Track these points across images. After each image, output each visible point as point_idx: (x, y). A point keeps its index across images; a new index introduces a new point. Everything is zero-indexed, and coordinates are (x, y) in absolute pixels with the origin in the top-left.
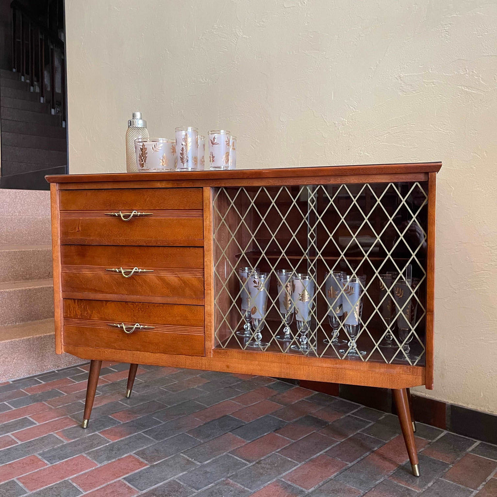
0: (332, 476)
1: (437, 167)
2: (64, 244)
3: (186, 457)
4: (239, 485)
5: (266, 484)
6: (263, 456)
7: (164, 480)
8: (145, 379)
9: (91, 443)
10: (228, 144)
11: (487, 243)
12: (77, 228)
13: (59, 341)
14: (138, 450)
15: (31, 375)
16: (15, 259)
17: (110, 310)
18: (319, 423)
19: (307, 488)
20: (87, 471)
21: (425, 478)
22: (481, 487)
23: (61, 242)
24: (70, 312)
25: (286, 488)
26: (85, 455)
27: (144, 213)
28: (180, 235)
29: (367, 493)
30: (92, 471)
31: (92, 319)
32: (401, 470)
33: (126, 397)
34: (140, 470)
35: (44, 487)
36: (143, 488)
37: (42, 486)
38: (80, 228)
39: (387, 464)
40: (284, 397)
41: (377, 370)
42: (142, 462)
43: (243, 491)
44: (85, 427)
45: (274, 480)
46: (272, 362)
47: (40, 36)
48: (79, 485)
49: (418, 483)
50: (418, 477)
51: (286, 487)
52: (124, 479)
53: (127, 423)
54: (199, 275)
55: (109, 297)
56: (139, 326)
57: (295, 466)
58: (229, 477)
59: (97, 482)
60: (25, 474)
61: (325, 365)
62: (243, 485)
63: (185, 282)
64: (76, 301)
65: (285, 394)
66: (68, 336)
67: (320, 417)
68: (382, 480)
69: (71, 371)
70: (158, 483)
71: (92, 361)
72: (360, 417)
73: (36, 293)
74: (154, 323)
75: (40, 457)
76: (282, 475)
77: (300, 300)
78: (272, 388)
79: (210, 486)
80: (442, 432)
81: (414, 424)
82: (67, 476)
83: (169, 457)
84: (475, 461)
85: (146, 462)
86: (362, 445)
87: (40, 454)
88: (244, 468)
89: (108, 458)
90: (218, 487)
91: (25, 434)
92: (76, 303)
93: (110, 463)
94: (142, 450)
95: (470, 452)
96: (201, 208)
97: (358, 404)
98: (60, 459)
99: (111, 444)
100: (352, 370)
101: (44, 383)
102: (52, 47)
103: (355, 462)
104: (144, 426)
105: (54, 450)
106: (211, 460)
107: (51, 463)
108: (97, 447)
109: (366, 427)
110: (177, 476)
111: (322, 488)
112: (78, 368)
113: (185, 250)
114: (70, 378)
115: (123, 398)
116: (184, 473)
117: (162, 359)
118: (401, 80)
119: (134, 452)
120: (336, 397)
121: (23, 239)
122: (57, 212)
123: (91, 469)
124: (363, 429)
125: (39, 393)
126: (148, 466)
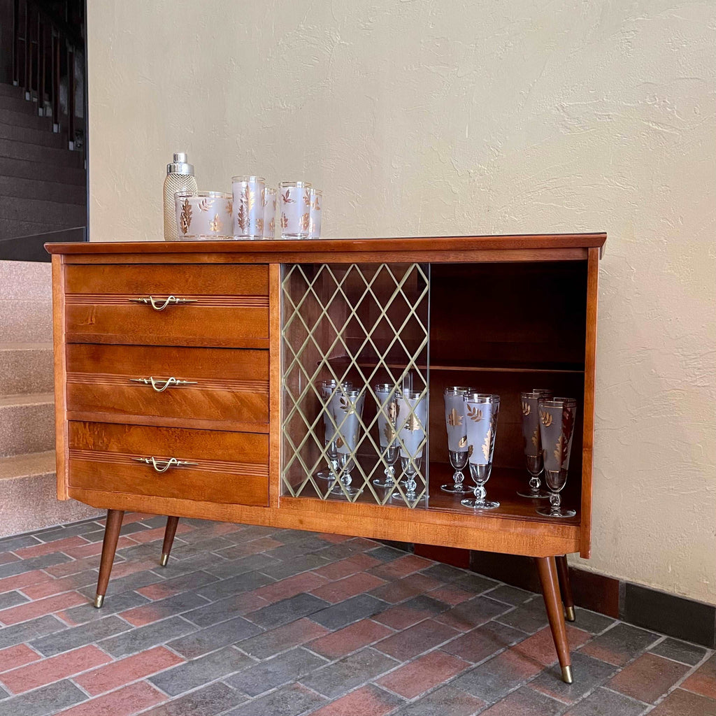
0: (447, 681)
1: (599, 240)
2: (71, 342)
3: (240, 650)
4: (312, 690)
5: (352, 690)
6: (351, 651)
7: (206, 682)
8: (191, 540)
9: (105, 629)
10: (308, 202)
11: (680, 350)
12: (90, 320)
13: (62, 482)
14: (172, 639)
15: (26, 532)
16: (7, 362)
17: (135, 438)
18: (438, 606)
19: (409, 697)
20: (96, 667)
21: (580, 686)
22: (659, 701)
23: (67, 339)
24: (78, 440)
25: (379, 696)
26: (96, 646)
27: (184, 300)
28: (235, 331)
29: (494, 704)
30: (104, 668)
31: (109, 450)
32: (547, 675)
33: (162, 565)
34: (172, 667)
35: (35, 689)
36: (175, 692)
37: (31, 687)
38: (94, 319)
39: (528, 665)
40: (389, 568)
41: (512, 530)
42: (176, 657)
43: (318, 700)
44: (99, 606)
45: (364, 684)
46: (363, 516)
47: (54, 34)
48: (84, 687)
49: (569, 693)
50: (570, 684)
51: (380, 694)
52: (149, 679)
53: (160, 601)
54: (262, 390)
55: (134, 419)
56: (176, 462)
57: (395, 666)
58: (299, 680)
59: (109, 683)
60: (9, 671)
61: (438, 522)
62: (318, 690)
63: (242, 400)
64: (87, 424)
65: (391, 565)
66: (75, 474)
67: (439, 598)
68: (517, 687)
69: (84, 526)
70: (197, 685)
71: (109, 510)
72: (496, 598)
73: (36, 412)
74: (197, 458)
75: (31, 647)
76: (375, 679)
77: (406, 427)
78: (374, 556)
79: (270, 691)
80: (613, 622)
81: (573, 609)
82: (68, 674)
83: (217, 650)
84: (655, 664)
85: (182, 656)
86: (494, 637)
87: (32, 643)
88: (322, 667)
89: (129, 650)
90: (281, 693)
91: (11, 614)
92: (87, 427)
93: (131, 657)
94: (179, 639)
95: (650, 651)
96: (266, 294)
97: (495, 581)
98: (59, 650)
99: (134, 631)
100: (477, 529)
101: (43, 543)
102: (70, 50)
103: (482, 662)
104: (183, 607)
105: (53, 637)
106: (277, 655)
107: (47, 656)
108: (114, 634)
109: (504, 614)
110: (225, 676)
111: (430, 697)
112: (95, 522)
113: (243, 353)
114: (82, 536)
115: (156, 566)
116: (236, 672)
117: (209, 509)
118: (564, 111)
119: (166, 642)
120: (466, 571)
121: (20, 334)
122: (62, 295)
123: (104, 664)
124: (499, 615)
125: (37, 557)
126: (184, 662)
